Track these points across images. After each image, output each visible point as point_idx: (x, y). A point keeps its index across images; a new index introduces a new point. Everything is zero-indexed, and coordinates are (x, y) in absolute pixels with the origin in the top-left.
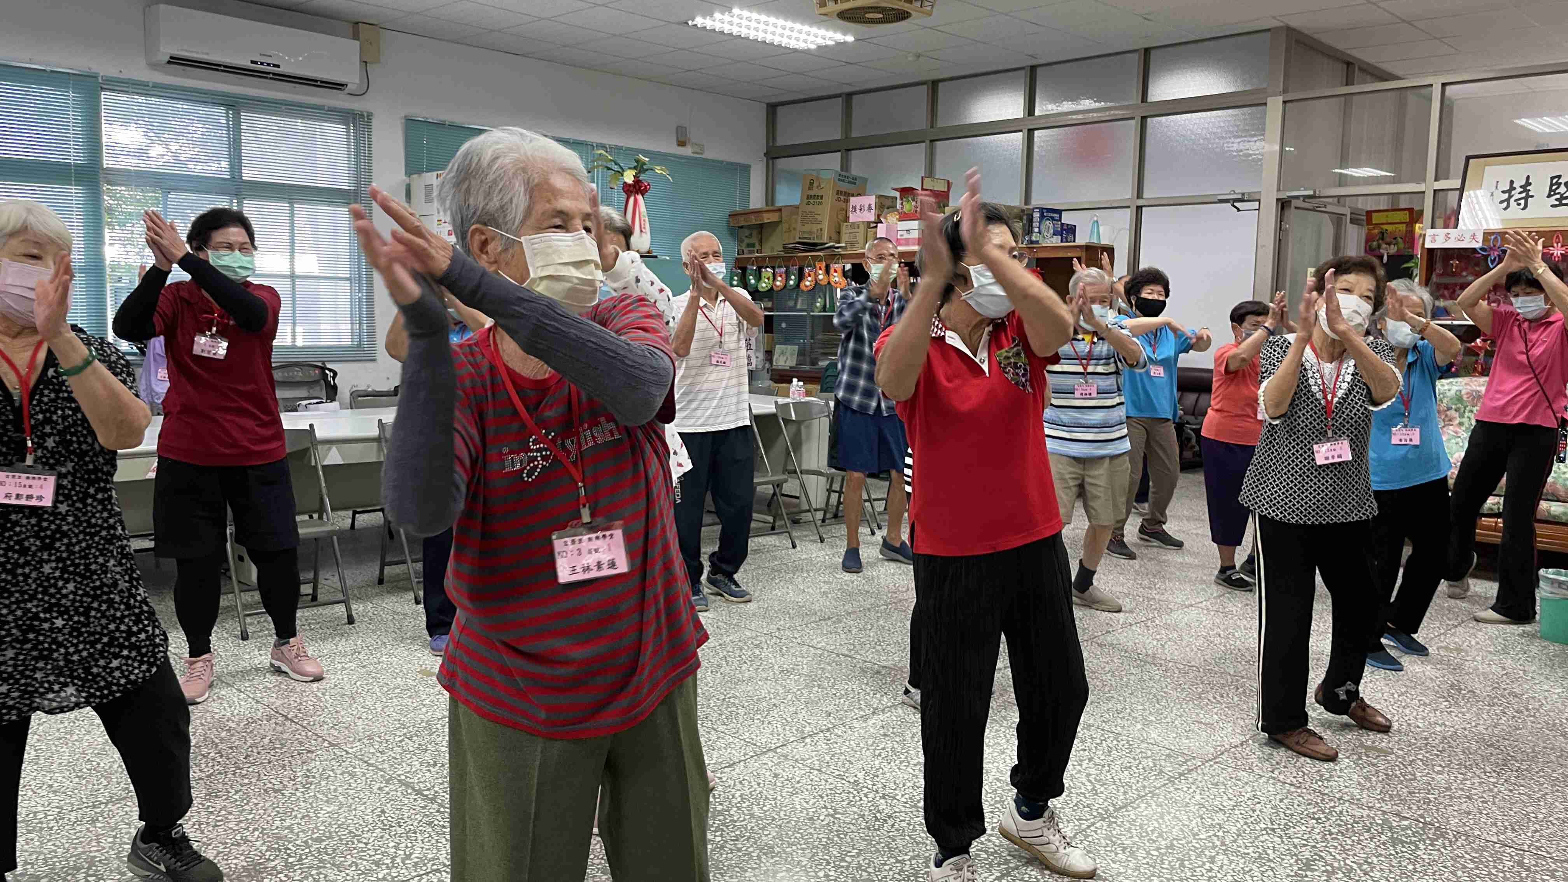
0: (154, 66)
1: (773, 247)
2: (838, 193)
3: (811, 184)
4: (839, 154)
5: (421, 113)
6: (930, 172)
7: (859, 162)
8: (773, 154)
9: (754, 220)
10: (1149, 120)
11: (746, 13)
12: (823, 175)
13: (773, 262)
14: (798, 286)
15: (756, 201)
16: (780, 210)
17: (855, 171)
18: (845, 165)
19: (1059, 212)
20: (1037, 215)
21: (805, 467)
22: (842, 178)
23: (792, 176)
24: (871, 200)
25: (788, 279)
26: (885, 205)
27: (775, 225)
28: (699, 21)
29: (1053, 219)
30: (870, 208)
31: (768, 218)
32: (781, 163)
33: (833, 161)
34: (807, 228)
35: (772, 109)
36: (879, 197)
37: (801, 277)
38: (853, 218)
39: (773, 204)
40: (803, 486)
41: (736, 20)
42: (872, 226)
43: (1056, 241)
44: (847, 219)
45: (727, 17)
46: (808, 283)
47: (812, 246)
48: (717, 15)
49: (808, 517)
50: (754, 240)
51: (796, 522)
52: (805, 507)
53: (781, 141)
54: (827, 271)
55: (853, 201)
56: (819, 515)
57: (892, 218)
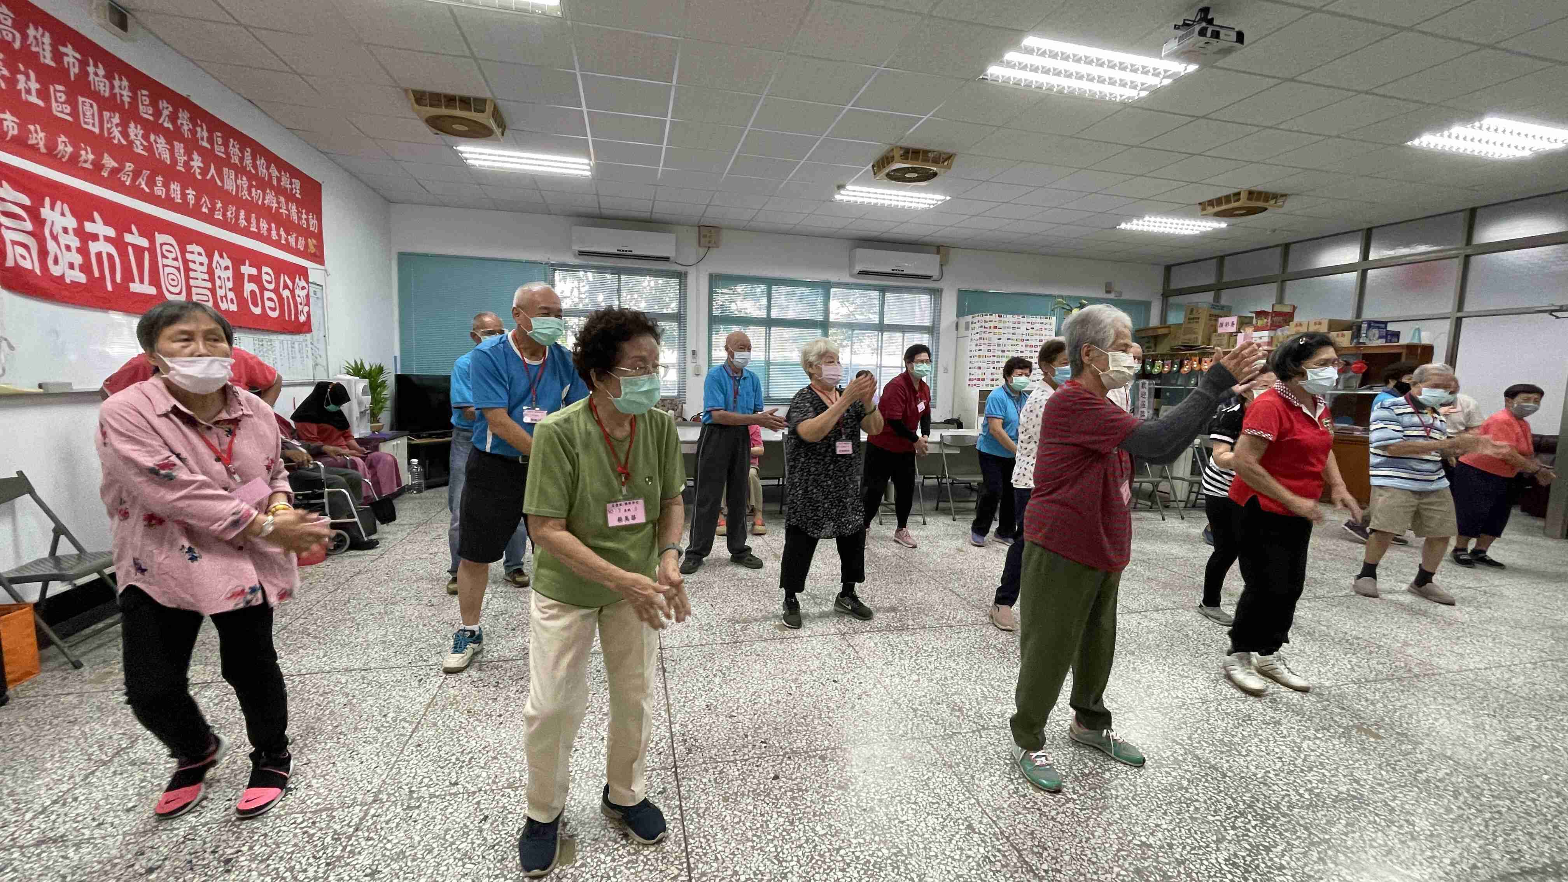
0: (852, 276)
1: (1164, 348)
2: (1211, 315)
3: (1192, 311)
4: (1212, 293)
5: (965, 287)
6: (1280, 300)
7: (1226, 297)
8: (1167, 294)
9: (1151, 333)
10: (1473, 258)
11: (1153, 219)
12: (1200, 305)
13: (1163, 357)
14: (1179, 371)
15: (1154, 321)
16: (1169, 327)
17: (1223, 302)
18: (1217, 298)
19: (1386, 323)
20: (1365, 326)
21: (1175, 475)
22: (1213, 307)
23: (1179, 306)
24: (1234, 319)
25: (1172, 366)
26: (1244, 323)
27: (1165, 335)
28: (1123, 226)
29: (1379, 328)
30: (1233, 324)
31: (1161, 332)
32: (1173, 300)
33: (1209, 297)
34: (1188, 337)
35: (1168, 268)
36: (1240, 317)
37: (1181, 365)
38: (1220, 330)
39: (1165, 322)
40: (1172, 487)
41: (1146, 223)
42: (1233, 335)
43: (1381, 342)
44: (1216, 331)
45: (1141, 222)
46: (1186, 369)
47: (1191, 348)
48: (1135, 221)
49: (1175, 504)
50: (1152, 345)
51: (1167, 507)
52: (1173, 498)
53: (1173, 286)
54: (1200, 362)
55: (1221, 320)
56: (1182, 505)
57: (1249, 330)
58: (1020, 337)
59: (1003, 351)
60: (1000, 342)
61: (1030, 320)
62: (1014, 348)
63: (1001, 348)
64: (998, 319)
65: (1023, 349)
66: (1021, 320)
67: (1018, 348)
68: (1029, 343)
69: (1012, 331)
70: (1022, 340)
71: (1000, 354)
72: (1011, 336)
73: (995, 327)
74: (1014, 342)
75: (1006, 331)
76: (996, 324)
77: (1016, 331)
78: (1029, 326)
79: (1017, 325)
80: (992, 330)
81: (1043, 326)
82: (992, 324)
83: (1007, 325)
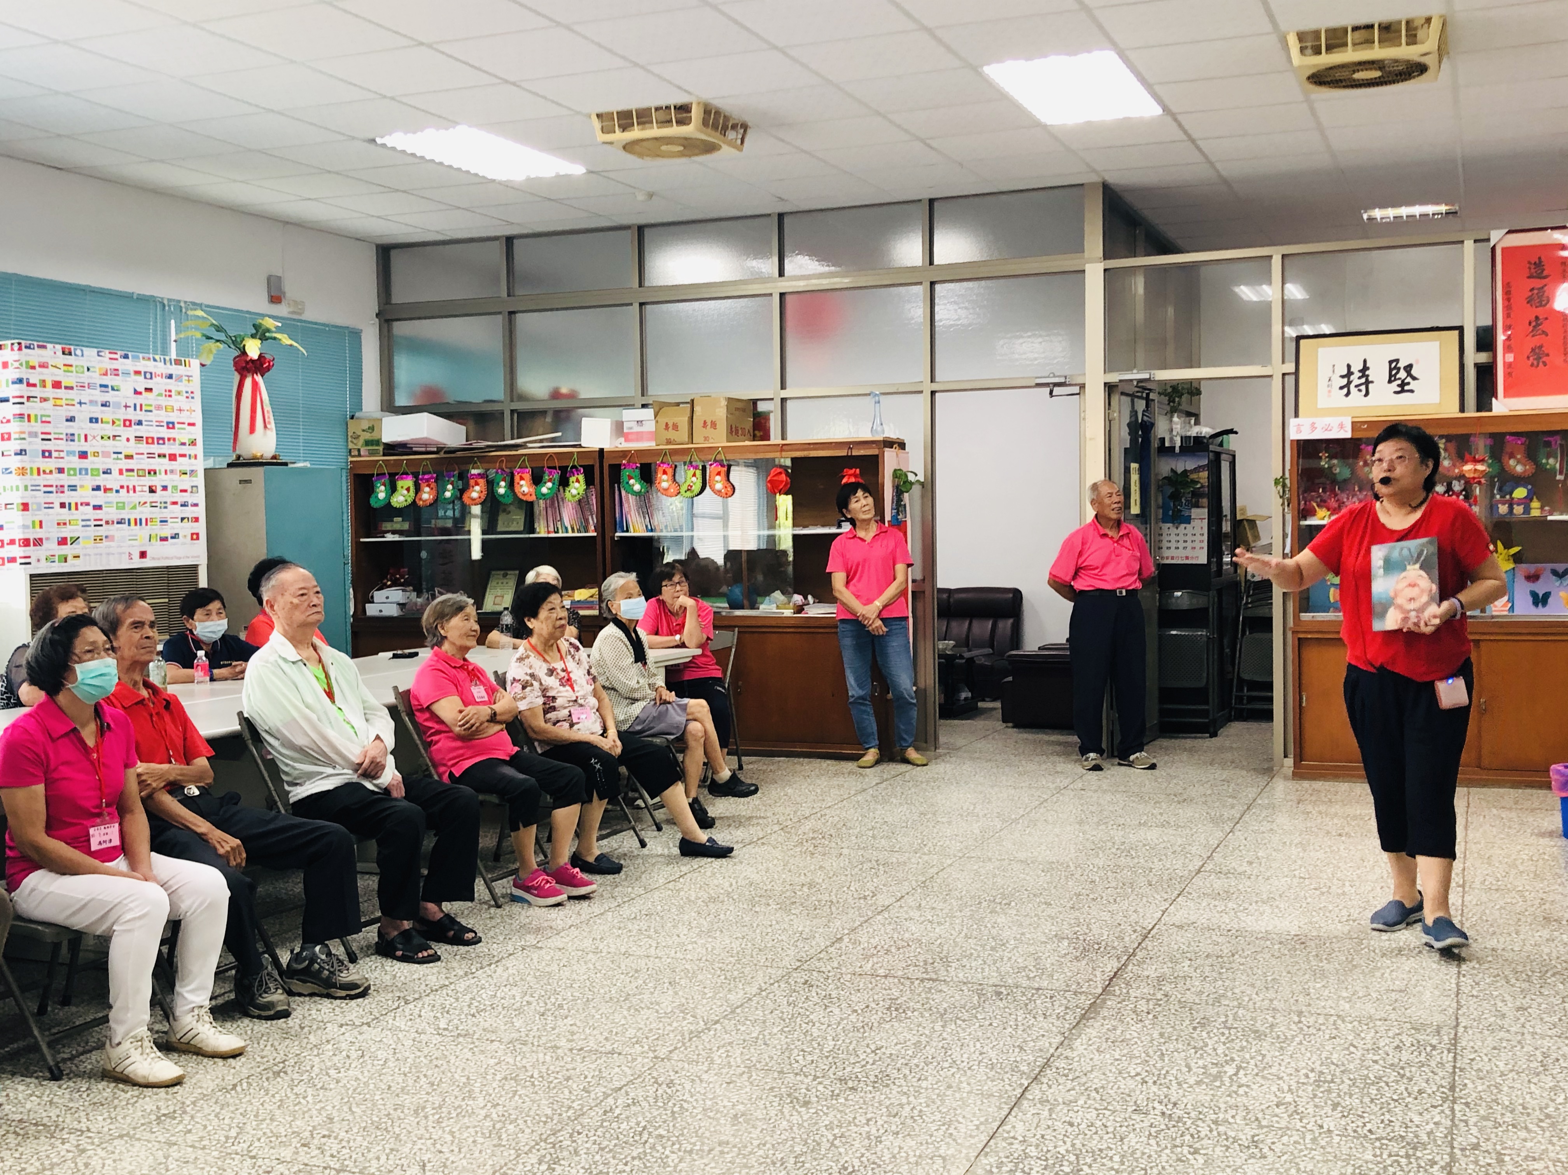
4: (499, 317)
8: (388, 315)
10: (939, 286)
18: (509, 332)
23: (419, 347)
25: (441, 489)
28: (394, 139)
32: (399, 329)
35: (385, 252)
53: (403, 297)
58: (122, 414)
59: (83, 455)
60: (73, 428)
61: (144, 365)
62: (111, 446)
63: (79, 446)
64: (63, 359)
65: (132, 448)
66: (123, 365)
67: (120, 445)
68: (142, 431)
69: (99, 396)
70: (127, 423)
71: (75, 462)
72: (97, 411)
73: (57, 385)
74: (109, 430)
75: (85, 395)
76: (59, 376)
77: (110, 396)
78: (141, 383)
79: (109, 380)
80: (49, 392)
81: (171, 384)
82: (49, 375)
83: (85, 378)
